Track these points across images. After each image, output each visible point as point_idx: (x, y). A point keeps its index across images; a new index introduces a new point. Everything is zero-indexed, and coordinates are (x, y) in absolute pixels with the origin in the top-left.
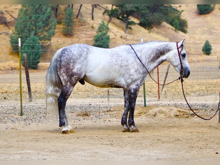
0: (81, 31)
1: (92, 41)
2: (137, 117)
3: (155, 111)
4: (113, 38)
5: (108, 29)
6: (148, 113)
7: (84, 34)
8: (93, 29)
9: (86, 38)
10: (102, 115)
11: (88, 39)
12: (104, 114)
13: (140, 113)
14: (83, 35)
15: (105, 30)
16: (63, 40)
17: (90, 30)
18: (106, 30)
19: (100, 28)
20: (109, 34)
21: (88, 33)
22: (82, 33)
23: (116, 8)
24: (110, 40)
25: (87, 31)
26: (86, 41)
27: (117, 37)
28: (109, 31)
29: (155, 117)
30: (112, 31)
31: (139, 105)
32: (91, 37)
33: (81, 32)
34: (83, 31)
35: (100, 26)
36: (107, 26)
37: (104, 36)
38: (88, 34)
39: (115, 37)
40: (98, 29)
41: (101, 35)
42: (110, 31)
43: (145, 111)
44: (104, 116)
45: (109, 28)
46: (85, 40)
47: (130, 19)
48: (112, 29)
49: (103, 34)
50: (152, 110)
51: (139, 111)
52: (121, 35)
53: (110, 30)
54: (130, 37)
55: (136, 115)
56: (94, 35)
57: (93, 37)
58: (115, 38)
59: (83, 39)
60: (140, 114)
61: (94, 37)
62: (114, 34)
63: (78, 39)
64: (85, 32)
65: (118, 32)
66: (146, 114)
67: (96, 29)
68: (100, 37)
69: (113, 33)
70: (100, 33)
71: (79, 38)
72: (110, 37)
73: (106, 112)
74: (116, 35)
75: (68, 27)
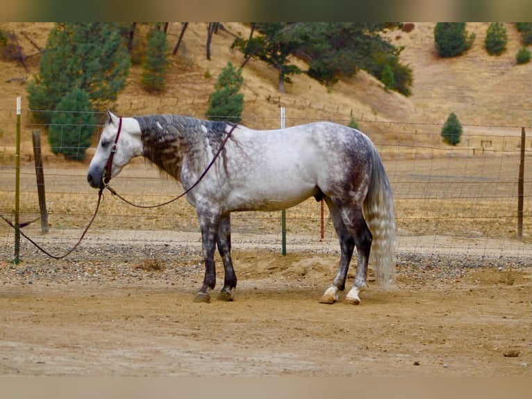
0: (183, 82)
1: (204, 104)
2: (264, 277)
3: (304, 265)
4: (249, 99)
5: (240, 80)
6: (289, 269)
7: (188, 89)
8: (208, 80)
9: (192, 98)
10: (190, 269)
11: (196, 101)
12: (195, 266)
13: (273, 268)
14: (187, 92)
15: (233, 82)
16: (143, 100)
17: (201, 81)
18: (237, 82)
19: (223, 78)
20: (242, 91)
21: (197, 87)
22: (183, 88)
23: (260, 35)
24: (245, 104)
25: (195, 83)
26: (192, 104)
27: (258, 98)
28: (243, 86)
29: (304, 278)
30: (249, 84)
31: (271, 251)
32: (203, 97)
33: (183, 85)
34: (187, 82)
35: (224, 74)
36: (240, 74)
37: (230, 94)
38: (196, 90)
39: (254, 97)
40: (219, 80)
41: (225, 92)
42: (245, 85)
43: (283, 264)
44: (195, 271)
45: (242, 78)
46: (189, 101)
47: (288, 61)
48: (250, 81)
49: (228, 90)
50: (298, 263)
51: (270, 264)
52: (267, 93)
53: (244, 82)
54: (288, 100)
55: (264, 273)
56: (210, 93)
57: (208, 97)
58: (254, 101)
59: (186, 99)
60: (271, 271)
61: (210, 96)
62: (254, 92)
63: (176, 100)
64: (189, 86)
65: (261, 87)
66: (284, 272)
67: (216, 79)
68: (223, 96)
69: (250, 89)
70: (223, 89)
71: (178, 98)
72: (245, 99)
73: (200, 264)
74: (257, 95)
75: (153, 73)
